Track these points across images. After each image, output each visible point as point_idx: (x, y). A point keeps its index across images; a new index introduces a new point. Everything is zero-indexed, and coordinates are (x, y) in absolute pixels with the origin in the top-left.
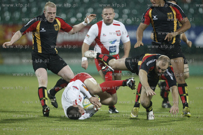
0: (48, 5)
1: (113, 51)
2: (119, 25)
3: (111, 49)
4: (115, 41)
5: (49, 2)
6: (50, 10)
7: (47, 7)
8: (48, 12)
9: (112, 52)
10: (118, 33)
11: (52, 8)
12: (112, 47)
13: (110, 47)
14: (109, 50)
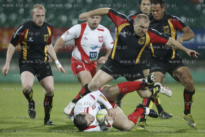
0: (36, 7)
1: (93, 56)
2: (103, 30)
3: (91, 54)
4: (96, 47)
5: (37, 4)
6: (39, 12)
7: (35, 10)
8: (37, 14)
9: (92, 58)
10: (101, 39)
11: (41, 10)
12: (93, 53)
13: (90, 53)
14: (89, 55)
